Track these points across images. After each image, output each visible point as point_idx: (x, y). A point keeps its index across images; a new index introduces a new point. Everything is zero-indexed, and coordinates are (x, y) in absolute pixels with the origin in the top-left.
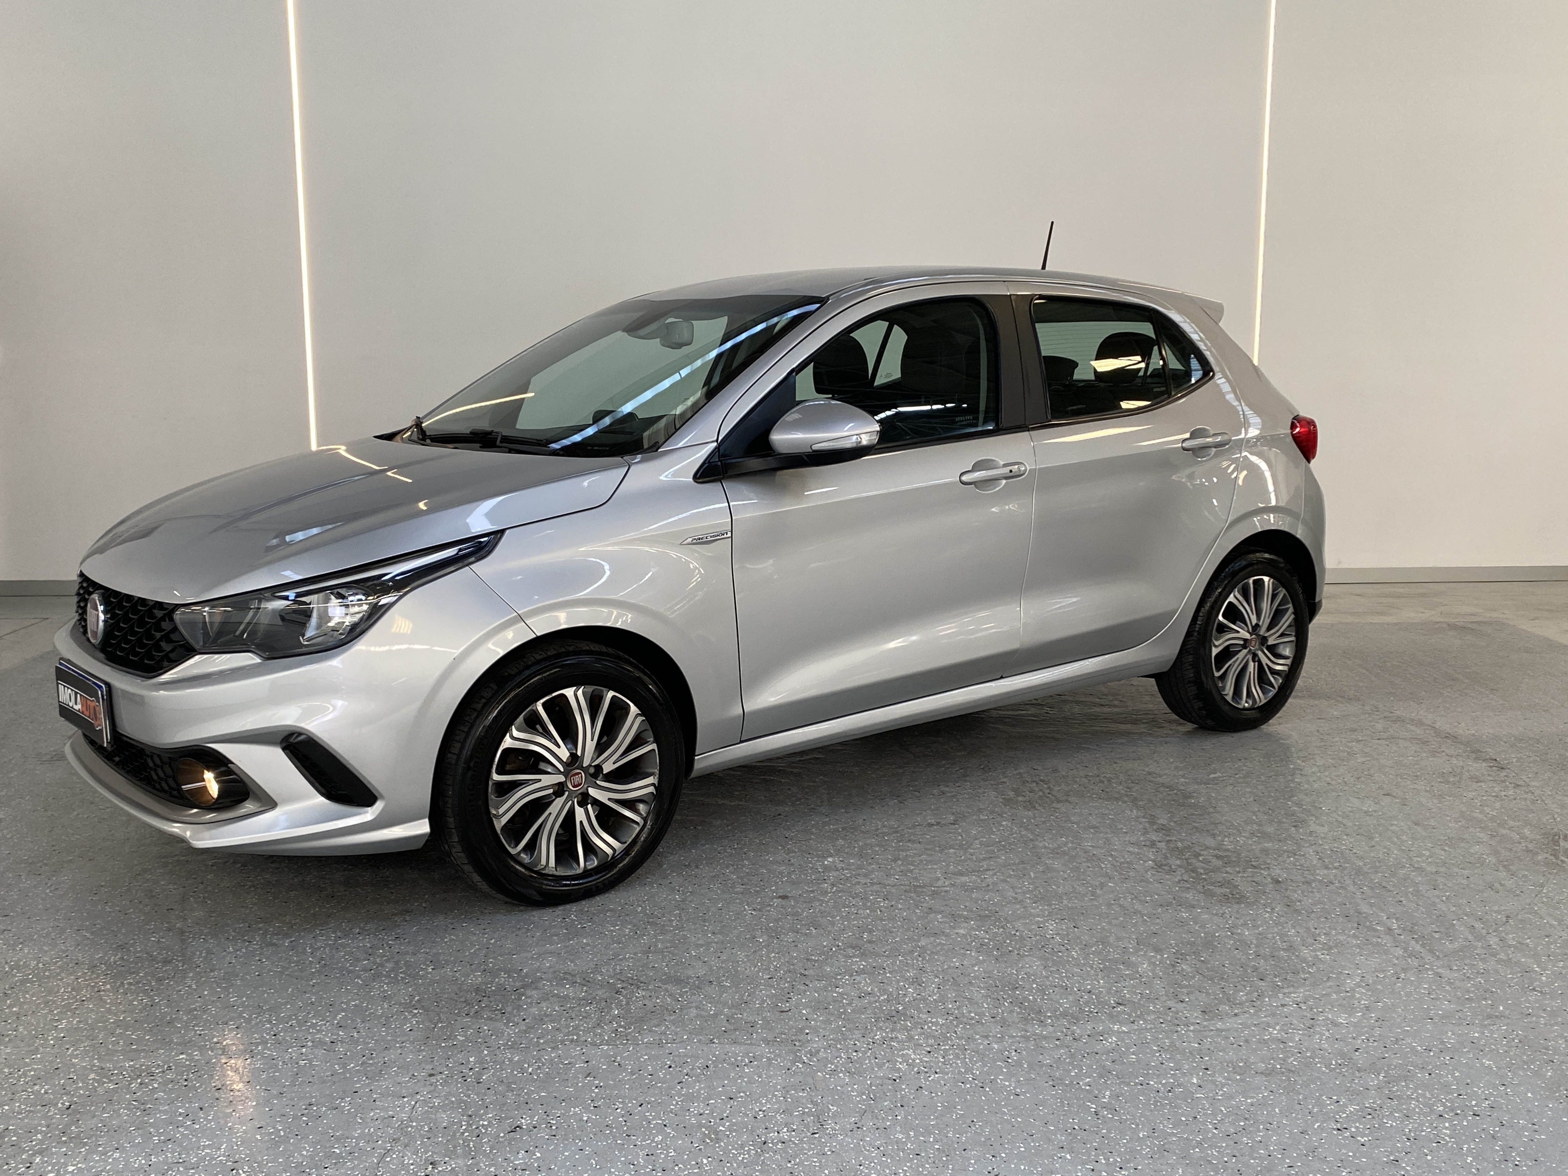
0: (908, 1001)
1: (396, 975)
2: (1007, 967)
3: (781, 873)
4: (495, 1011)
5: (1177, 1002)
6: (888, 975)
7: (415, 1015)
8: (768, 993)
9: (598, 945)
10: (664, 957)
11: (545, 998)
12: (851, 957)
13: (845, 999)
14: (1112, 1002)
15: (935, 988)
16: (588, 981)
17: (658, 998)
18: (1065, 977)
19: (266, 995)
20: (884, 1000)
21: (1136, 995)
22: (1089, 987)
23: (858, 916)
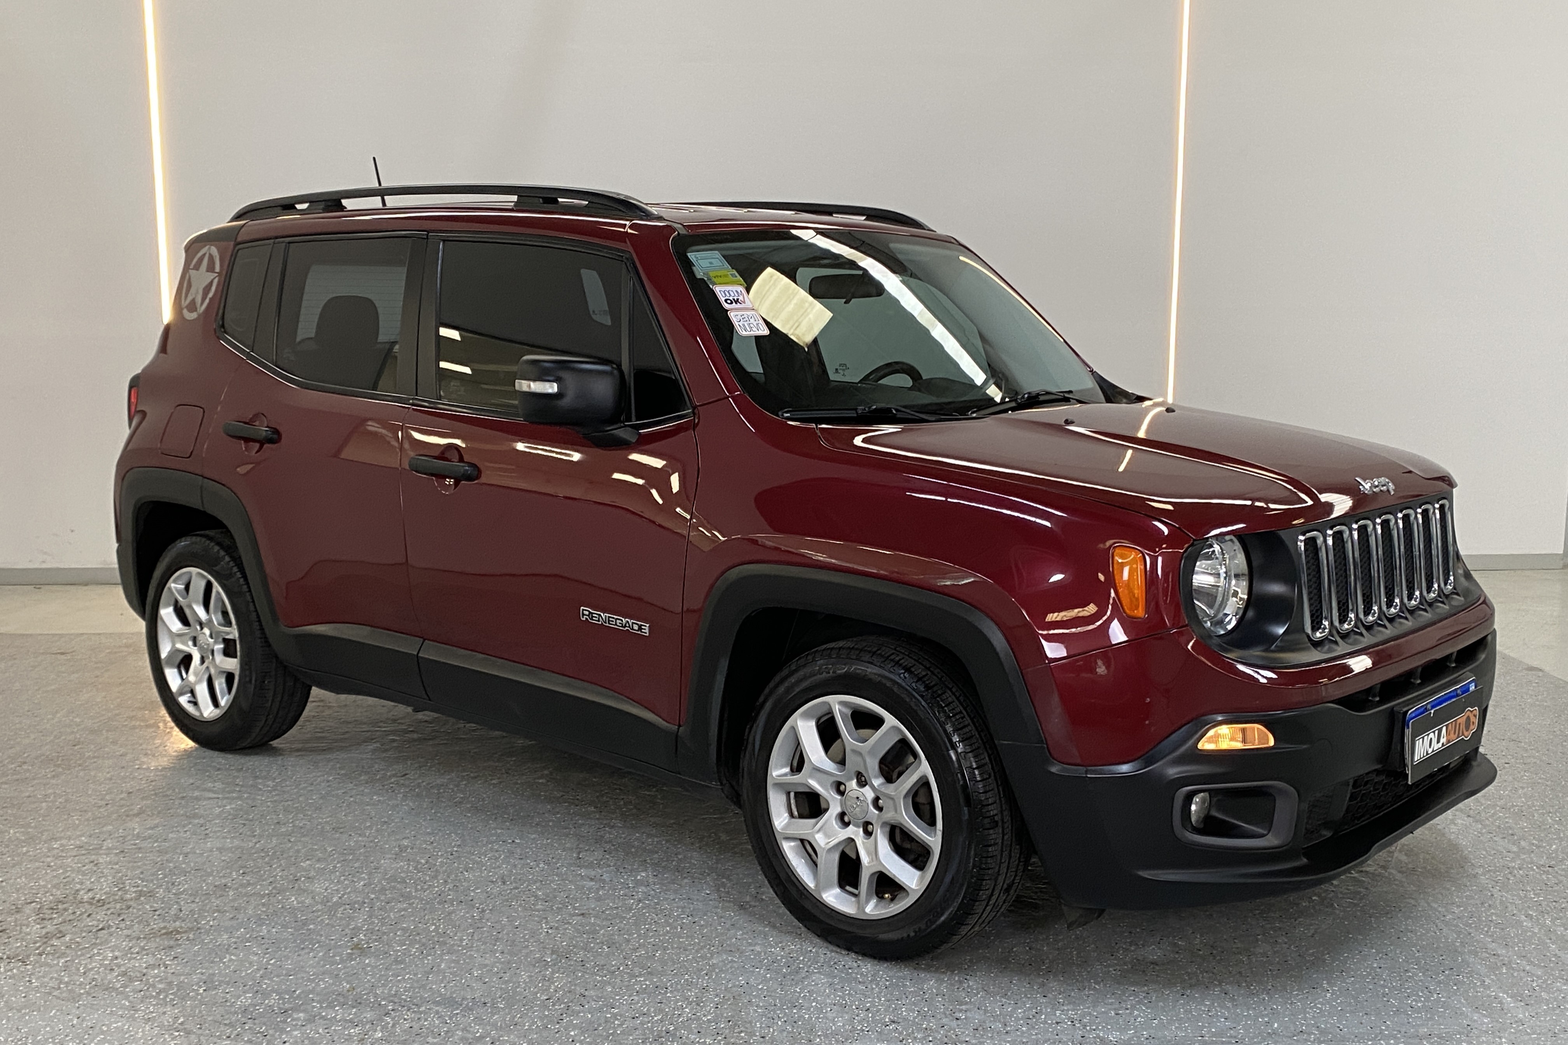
0: (681, 1022)
1: (166, 996)
2: (792, 985)
3: (590, 889)
4: (257, 1033)
5: (953, 1020)
6: (668, 995)
7: (174, 1039)
8: (541, 1015)
9: (379, 965)
10: (444, 977)
11: (311, 1020)
12: (637, 976)
13: (618, 1019)
14: (887, 1020)
15: (711, 1008)
16: (360, 1003)
17: (426, 1020)
18: (847, 994)
19: (27, 1018)
20: (658, 1019)
21: (914, 1013)
22: (869, 1005)
23: (656, 933)
